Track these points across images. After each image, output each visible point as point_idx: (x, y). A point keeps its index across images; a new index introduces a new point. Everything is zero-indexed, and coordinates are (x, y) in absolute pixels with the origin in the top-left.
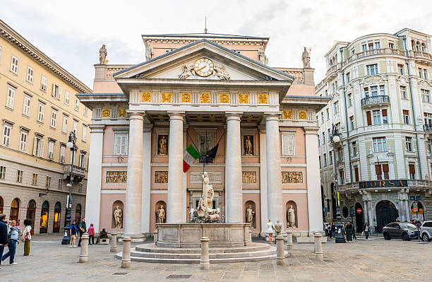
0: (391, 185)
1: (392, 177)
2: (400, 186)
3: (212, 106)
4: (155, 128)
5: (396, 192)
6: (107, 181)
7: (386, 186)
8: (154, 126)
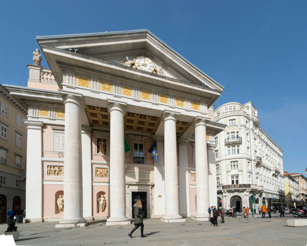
0: (242, 187)
1: (240, 183)
2: (247, 187)
3: (153, 104)
4: (94, 131)
5: (243, 191)
6: (49, 174)
7: (239, 187)
8: (93, 130)
